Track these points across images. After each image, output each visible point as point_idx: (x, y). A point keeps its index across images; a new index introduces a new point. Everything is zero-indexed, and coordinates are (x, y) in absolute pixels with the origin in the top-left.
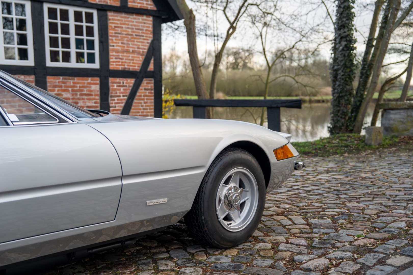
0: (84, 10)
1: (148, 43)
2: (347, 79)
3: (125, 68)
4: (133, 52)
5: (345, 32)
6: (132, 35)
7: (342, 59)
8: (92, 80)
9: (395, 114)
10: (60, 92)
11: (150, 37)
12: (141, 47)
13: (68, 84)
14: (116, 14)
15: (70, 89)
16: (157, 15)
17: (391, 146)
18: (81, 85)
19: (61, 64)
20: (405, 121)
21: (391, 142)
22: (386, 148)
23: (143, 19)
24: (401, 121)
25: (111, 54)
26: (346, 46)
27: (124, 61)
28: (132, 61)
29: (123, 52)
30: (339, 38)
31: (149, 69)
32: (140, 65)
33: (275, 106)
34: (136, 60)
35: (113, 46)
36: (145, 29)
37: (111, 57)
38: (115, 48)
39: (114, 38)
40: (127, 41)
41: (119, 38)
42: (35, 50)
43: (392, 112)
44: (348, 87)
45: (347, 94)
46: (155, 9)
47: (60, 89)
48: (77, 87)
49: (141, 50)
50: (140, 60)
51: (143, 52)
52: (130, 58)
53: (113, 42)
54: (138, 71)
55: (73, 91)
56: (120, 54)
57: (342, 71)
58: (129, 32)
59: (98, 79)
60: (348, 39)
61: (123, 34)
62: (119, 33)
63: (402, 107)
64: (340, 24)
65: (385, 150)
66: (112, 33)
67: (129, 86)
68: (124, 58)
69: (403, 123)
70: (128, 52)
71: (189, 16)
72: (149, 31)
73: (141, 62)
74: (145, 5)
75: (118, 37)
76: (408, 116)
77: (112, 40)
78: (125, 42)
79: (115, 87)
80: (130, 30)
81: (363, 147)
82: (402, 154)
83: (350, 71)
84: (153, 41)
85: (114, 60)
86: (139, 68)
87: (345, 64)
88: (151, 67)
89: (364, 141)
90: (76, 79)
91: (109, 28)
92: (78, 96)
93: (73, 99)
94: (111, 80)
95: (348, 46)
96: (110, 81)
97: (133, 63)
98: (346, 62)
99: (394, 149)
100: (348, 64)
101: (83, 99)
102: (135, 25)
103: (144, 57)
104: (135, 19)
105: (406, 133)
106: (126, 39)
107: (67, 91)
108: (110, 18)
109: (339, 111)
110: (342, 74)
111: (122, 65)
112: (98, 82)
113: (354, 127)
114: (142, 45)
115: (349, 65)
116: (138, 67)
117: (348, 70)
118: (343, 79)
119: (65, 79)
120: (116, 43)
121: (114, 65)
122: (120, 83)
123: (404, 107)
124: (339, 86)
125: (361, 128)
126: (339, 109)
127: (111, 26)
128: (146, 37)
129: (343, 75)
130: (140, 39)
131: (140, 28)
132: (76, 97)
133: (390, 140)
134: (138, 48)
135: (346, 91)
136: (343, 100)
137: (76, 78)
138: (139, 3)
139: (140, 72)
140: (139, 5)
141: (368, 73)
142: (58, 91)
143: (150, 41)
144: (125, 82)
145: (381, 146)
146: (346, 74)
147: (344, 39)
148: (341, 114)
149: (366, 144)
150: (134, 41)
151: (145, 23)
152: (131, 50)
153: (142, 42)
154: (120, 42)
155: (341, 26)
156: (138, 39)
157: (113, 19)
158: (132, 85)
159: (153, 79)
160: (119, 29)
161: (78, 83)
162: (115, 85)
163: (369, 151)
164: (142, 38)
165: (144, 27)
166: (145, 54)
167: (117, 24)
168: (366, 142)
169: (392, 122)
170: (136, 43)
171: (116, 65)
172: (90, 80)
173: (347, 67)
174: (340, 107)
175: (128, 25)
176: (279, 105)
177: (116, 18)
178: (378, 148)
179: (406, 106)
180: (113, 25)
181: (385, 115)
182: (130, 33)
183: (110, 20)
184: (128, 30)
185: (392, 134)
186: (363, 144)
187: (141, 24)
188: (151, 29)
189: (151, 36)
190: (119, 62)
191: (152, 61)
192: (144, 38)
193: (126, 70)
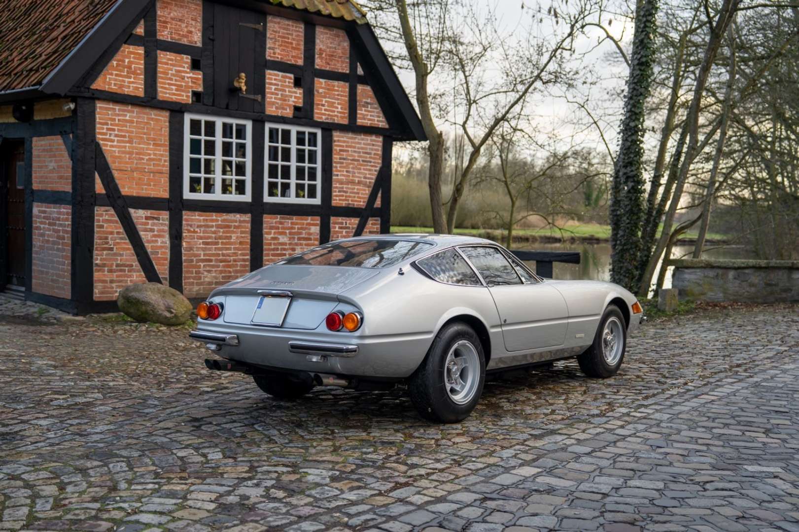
0: (307, 130)
1: (375, 171)
2: (634, 228)
3: (349, 204)
4: (359, 183)
5: (632, 171)
6: (358, 160)
7: (627, 203)
8: (312, 220)
9: (690, 274)
10: (276, 236)
11: (378, 163)
12: (368, 176)
13: (286, 225)
14: (342, 134)
15: (287, 231)
16: (388, 134)
17: (688, 312)
18: (299, 226)
19: (278, 200)
20: (701, 282)
21: (686, 308)
22: (682, 315)
23: (371, 140)
24: (696, 283)
25: (334, 185)
26: (633, 187)
27: (348, 194)
28: (357, 195)
29: (348, 183)
30: (625, 177)
31: (375, 206)
32: (366, 200)
33: (547, 260)
34: (362, 194)
35: (337, 175)
36: (373, 152)
37: (334, 190)
38: (339, 177)
39: (338, 165)
40: (353, 168)
41: (344, 165)
42: (253, 181)
43: (686, 271)
44: (634, 238)
45: (633, 246)
46: (387, 126)
47: (277, 231)
48: (295, 228)
49: (368, 180)
50: (366, 194)
51: (370, 182)
52: (355, 191)
53: (336, 171)
54: (364, 207)
55: (290, 233)
56: (345, 186)
57: (628, 219)
58: (355, 156)
59: (318, 218)
60: (636, 179)
61: (348, 160)
62: (344, 159)
63: (698, 265)
64: (626, 161)
65: (682, 317)
66: (337, 158)
67: (353, 228)
68: (349, 191)
69: (699, 285)
70: (353, 182)
71: (437, 141)
72: (377, 155)
73: (367, 196)
74: (376, 122)
75: (343, 163)
76: (705, 277)
77: (336, 167)
78: (351, 170)
79: (337, 229)
80: (356, 155)
81: (655, 313)
82: (702, 322)
83: (637, 219)
84: (381, 169)
85: (337, 193)
86: (365, 204)
87: (631, 210)
88: (378, 203)
89: (656, 306)
90: (295, 219)
91: (334, 152)
92: (296, 241)
93: (290, 244)
94: (332, 219)
95: (636, 188)
96: (331, 222)
97: (358, 197)
98: (632, 207)
99: (692, 316)
100: (635, 210)
101: (301, 244)
102: (362, 148)
103: (371, 189)
104: (363, 139)
105: (702, 297)
106: (351, 166)
107: (284, 233)
108: (335, 139)
109: (621, 268)
110: (628, 221)
111: (346, 200)
112: (319, 222)
113: (639, 288)
114: (369, 174)
115: (636, 212)
116: (364, 202)
117: (635, 217)
118: (628, 228)
119: (283, 218)
120: (340, 171)
121: (337, 201)
122: (342, 223)
123: (701, 265)
124: (623, 236)
125: (648, 291)
126: (622, 265)
127: (336, 150)
128: (374, 163)
129: (628, 223)
130: (367, 165)
131: (368, 151)
132: (293, 242)
133: (685, 306)
134: (365, 178)
135: (632, 244)
136: (628, 254)
137: (294, 217)
138: (369, 120)
139: (366, 209)
140: (369, 122)
141: (657, 221)
142: (275, 233)
143: (378, 169)
144: (348, 222)
145: (676, 312)
146: (632, 222)
147: (632, 180)
148: (625, 272)
149: (659, 310)
150: (360, 169)
151: (373, 145)
152: (357, 180)
153: (370, 170)
154: (345, 170)
155: (628, 163)
156: (365, 165)
157: (338, 141)
158: (355, 226)
159: (379, 219)
160: (344, 153)
161: (297, 224)
162: (337, 226)
163: (664, 319)
164: (369, 164)
165: (372, 149)
166: (372, 185)
167: (343, 146)
168: (659, 307)
169: (686, 283)
170: (362, 171)
171: (340, 200)
172: (309, 219)
173: (634, 214)
174: (623, 263)
175: (354, 147)
176: (552, 259)
177: (342, 139)
178: (673, 315)
179: (703, 265)
180: (338, 148)
181: (677, 275)
182: (356, 158)
183: (335, 141)
184: (354, 154)
185: (687, 299)
186: (655, 309)
187: (369, 147)
188: (380, 153)
189: (380, 161)
190: (343, 196)
191: (380, 195)
192: (372, 164)
193: (351, 206)
